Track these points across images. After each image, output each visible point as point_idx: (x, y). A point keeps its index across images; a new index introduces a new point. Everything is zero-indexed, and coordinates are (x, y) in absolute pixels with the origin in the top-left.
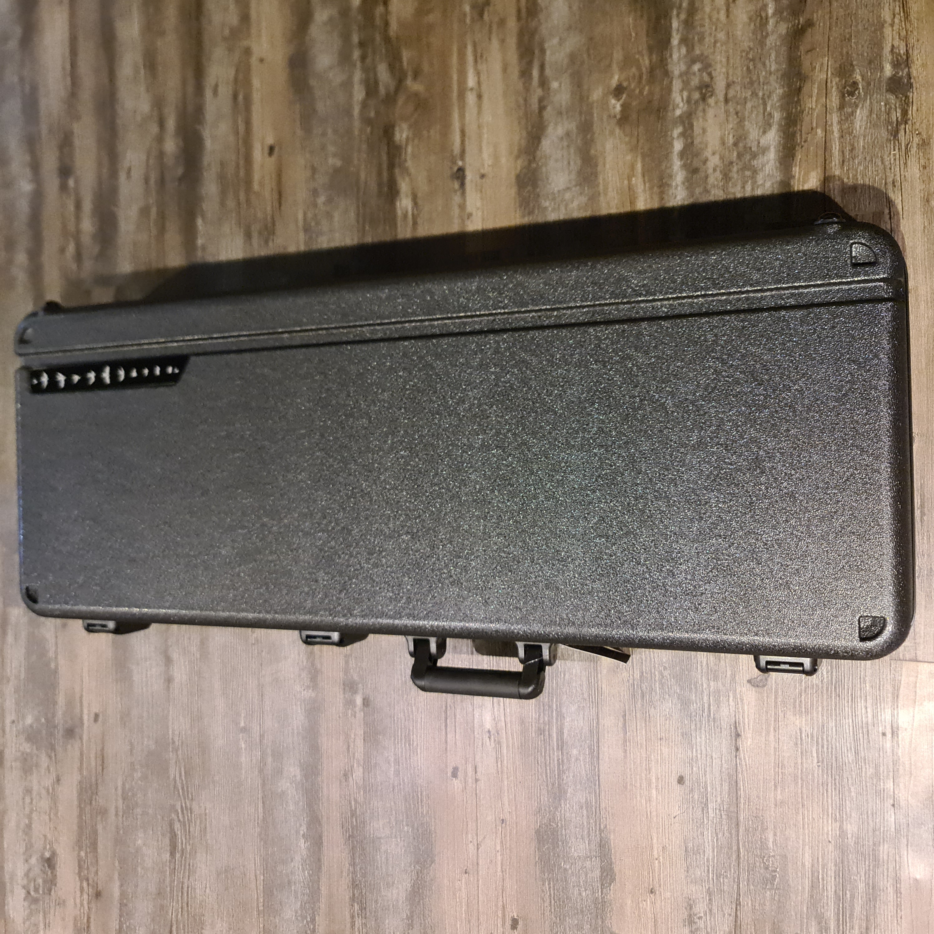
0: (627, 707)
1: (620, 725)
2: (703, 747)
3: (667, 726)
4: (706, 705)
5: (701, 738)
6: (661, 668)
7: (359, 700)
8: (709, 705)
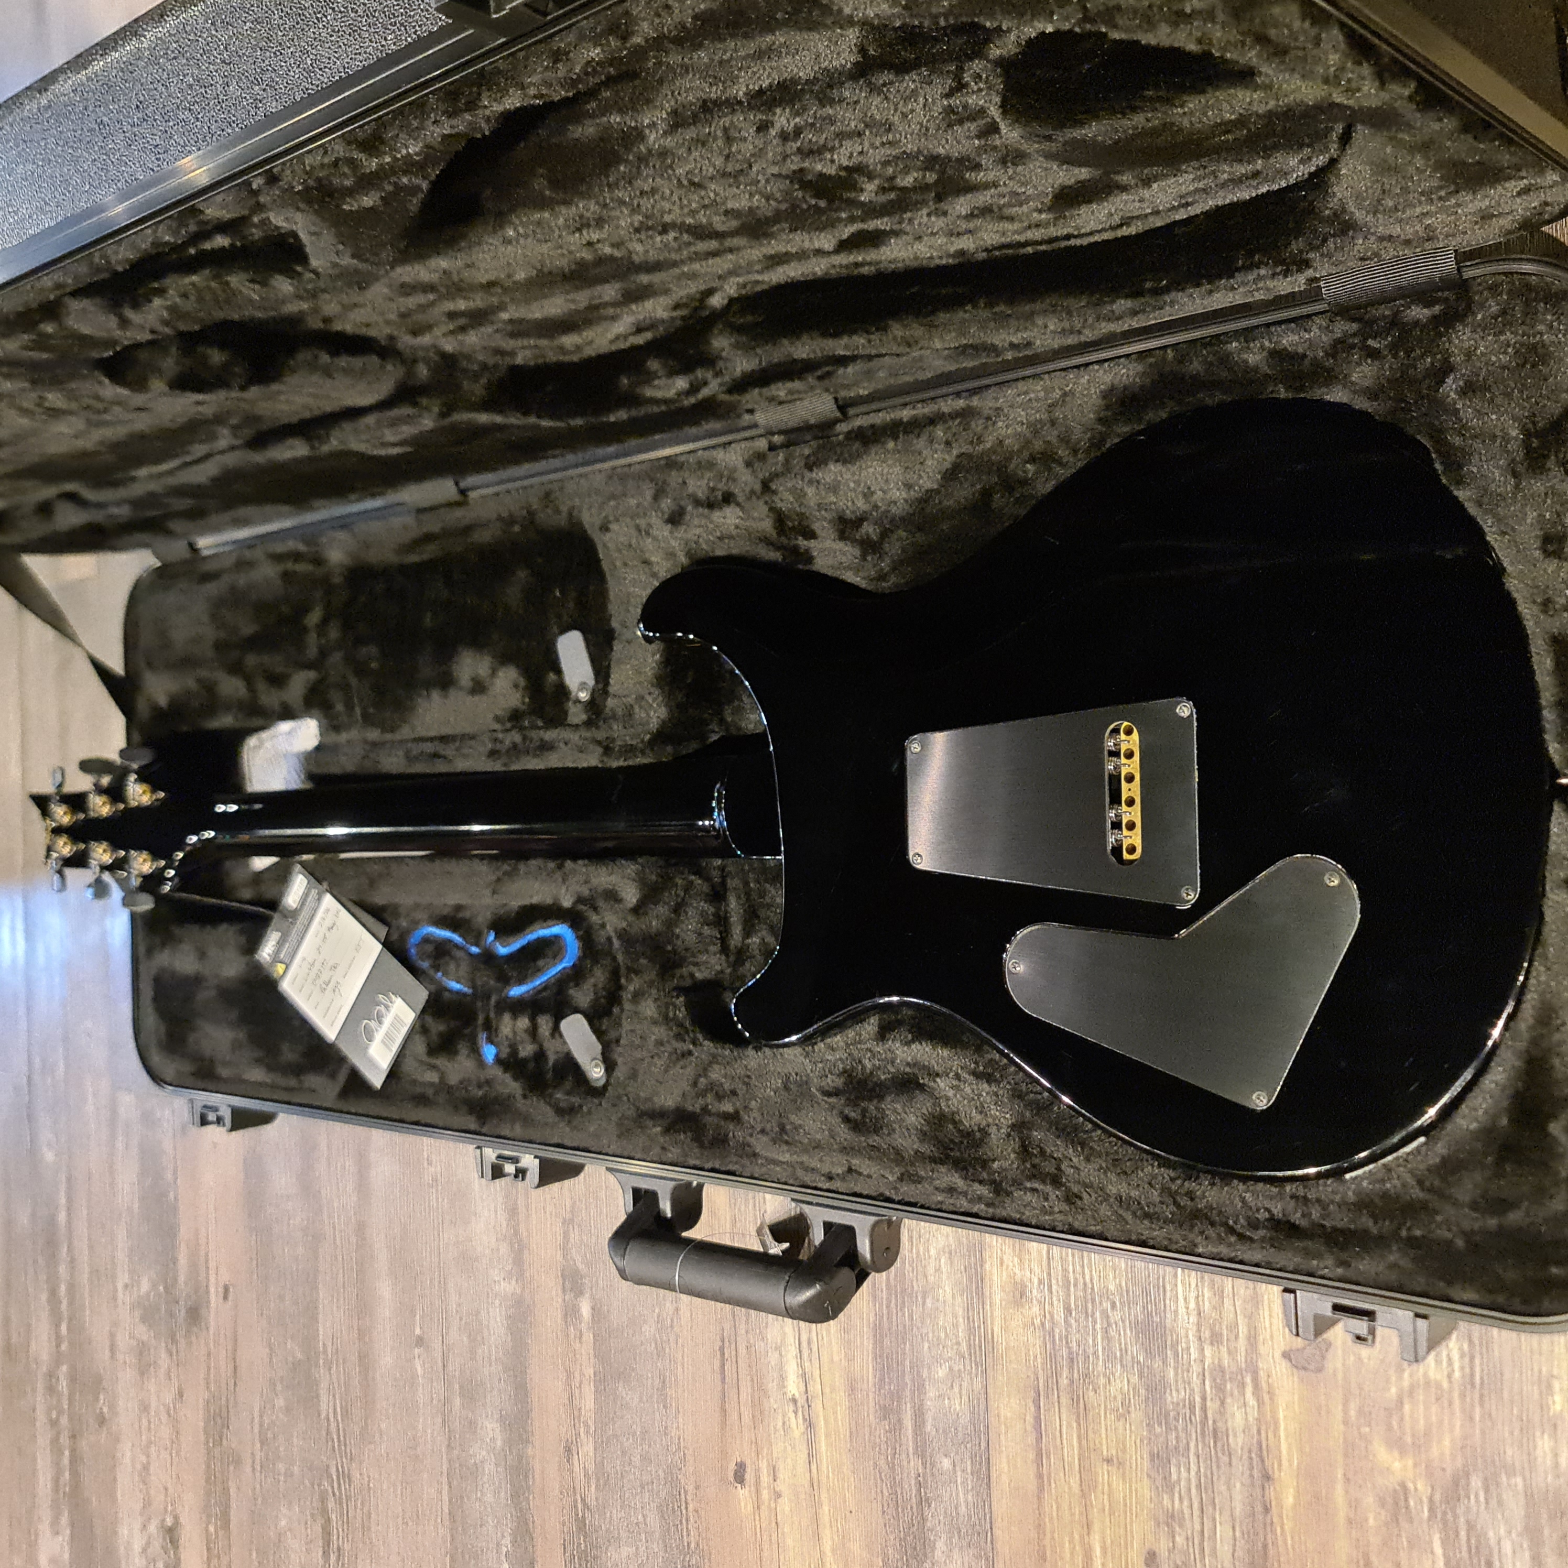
0: (1041, 1381)
1: (1030, 1419)
2: (1194, 1491)
3: (1121, 1431)
4: (1198, 1399)
5: (1189, 1469)
6: (1107, 1305)
7: (586, 1309)
8: (1204, 1399)
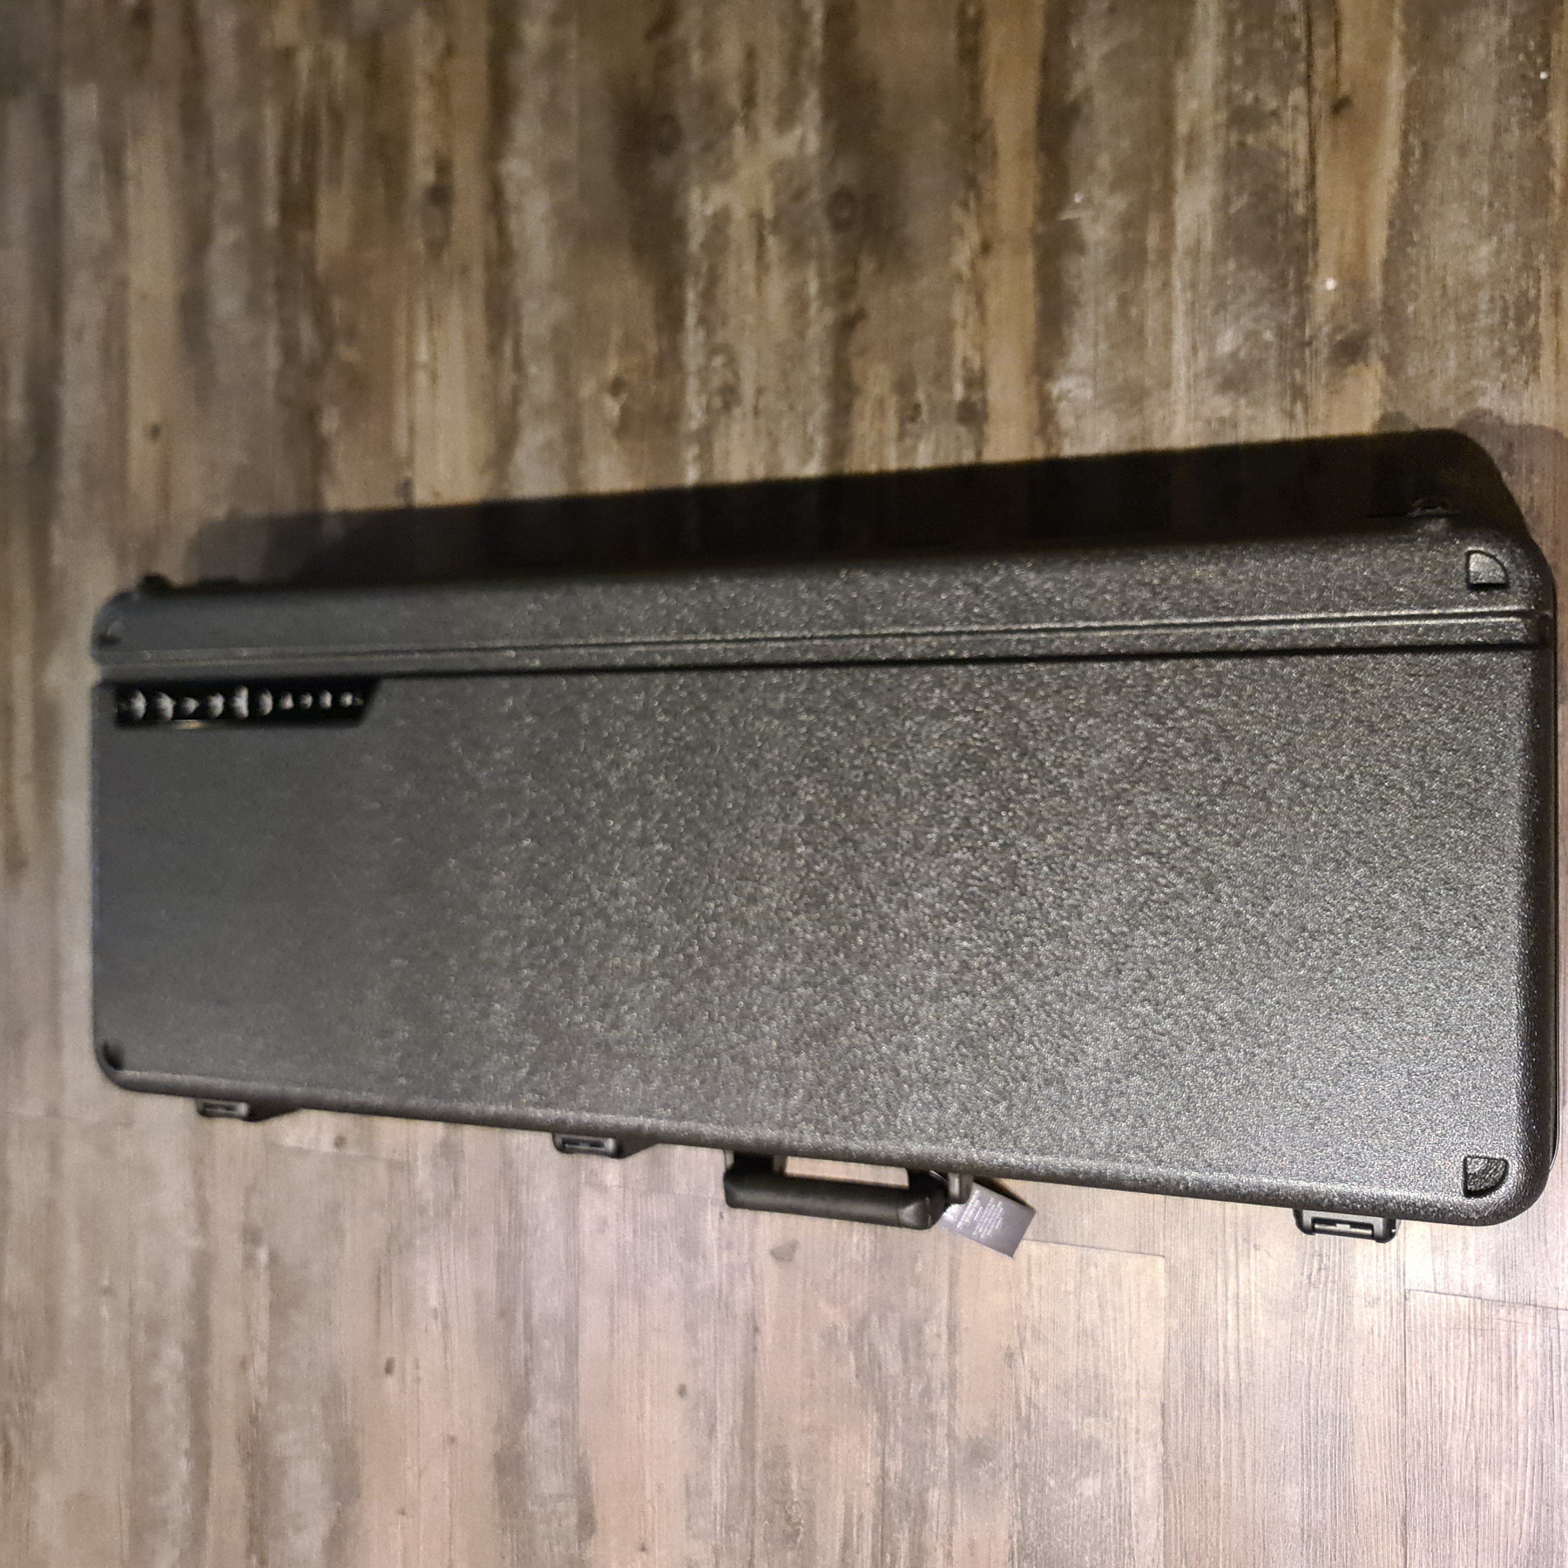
0: (615, 1283)
1: (606, 1308)
2: (711, 1343)
4: (717, 1284)
7: (263, 1255)
8: (721, 1284)
